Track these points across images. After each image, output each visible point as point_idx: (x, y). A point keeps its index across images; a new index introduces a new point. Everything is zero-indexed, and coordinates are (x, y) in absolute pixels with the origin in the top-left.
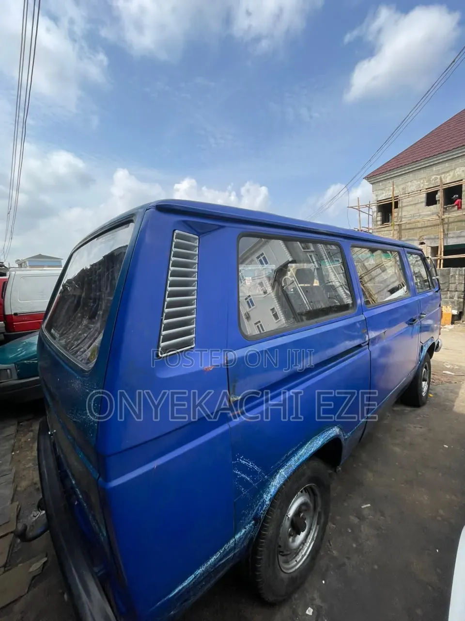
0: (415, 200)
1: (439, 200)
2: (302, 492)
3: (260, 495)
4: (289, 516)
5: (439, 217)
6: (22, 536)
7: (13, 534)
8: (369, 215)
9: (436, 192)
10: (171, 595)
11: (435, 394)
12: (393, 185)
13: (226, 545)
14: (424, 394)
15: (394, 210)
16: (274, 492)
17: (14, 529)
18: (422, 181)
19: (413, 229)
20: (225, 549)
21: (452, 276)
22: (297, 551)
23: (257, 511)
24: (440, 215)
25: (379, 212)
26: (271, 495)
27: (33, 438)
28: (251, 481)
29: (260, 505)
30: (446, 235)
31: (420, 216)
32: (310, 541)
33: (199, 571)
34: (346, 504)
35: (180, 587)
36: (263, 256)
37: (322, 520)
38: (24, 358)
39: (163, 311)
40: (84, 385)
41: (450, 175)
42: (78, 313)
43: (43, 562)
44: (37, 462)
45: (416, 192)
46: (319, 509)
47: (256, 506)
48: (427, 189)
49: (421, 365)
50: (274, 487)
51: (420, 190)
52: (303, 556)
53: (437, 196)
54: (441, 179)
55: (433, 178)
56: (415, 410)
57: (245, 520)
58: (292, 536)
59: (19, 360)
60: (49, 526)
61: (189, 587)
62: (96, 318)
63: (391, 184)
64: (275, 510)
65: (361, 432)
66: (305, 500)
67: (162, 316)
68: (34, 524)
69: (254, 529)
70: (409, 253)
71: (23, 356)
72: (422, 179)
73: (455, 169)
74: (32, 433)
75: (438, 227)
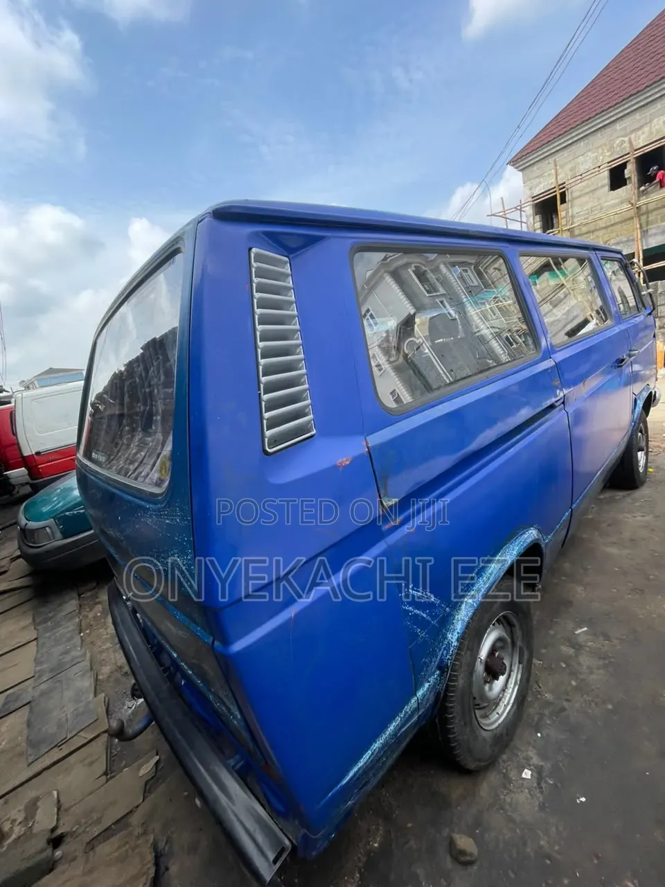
0: (592, 183)
1: (630, 178)
2: (494, 625)
3: (443, 636)
4: (482, 658)
5: (632, 205)
6: (120, 733)
7: (107, 735)
8: (521, 222)
9: (624, 166)
10: (344, 782)
11: (657, 467)
12: (556, 165)
13: (406, 707)
14: (641, 470)
15: (560, 207)
16: (461, 628)
17: (106, 727)
18: (600, 151)
19: (593, 231)
20: (406, 712)
21: (661, 293)
22: (496, 702)
23: (441, 657)
24: (633, 201)
25: (536, 214)
26: (458, 633)
27: (103, 612)
28: (429, 618)
29: (445, 649)
30: (645, 233)
31: (601, 209)
32: (512, 686)
33: (376, 745)
34: (552, 632)
35: (355, 769)
36: (370, 313)
37: (526, 657)
38: (64, 508)
39: (259, 382)
40: (161, 515)
41: (643, 133)
42: (124, 426)
43: (155, 761)
44: (117, 640)
45: (593, 171)
46: (519, 643)
47: (440, 650)
48: (608, 163)
49: (635, 427)
50: (460, 622)
51: (599, 167)
52: (506, 706)
53: (626, 171)
54: (630, 142)
55: (617, 142)
56: (629, 495)
57: (427, 670)
58: (489, 682)
59: (58, 512)
60: (153, 715)
61: (366, 767)
62: (154, 428)
63: (552, 165)
64: (463, 653)
65: (564, 533)
66: (500, 634)
67: (259, 390)
68: (132, 717)
69: (440, 681)
70: (604, 258)
71: (62, 506)
72: (598, 147)
73: (651, 121)
74: (100, 606)
75: (631, 221)
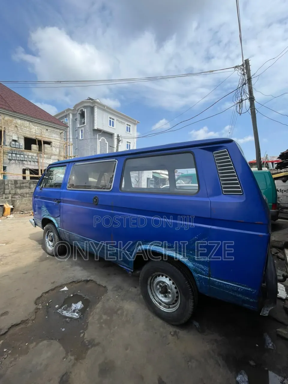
21: (7, 184)
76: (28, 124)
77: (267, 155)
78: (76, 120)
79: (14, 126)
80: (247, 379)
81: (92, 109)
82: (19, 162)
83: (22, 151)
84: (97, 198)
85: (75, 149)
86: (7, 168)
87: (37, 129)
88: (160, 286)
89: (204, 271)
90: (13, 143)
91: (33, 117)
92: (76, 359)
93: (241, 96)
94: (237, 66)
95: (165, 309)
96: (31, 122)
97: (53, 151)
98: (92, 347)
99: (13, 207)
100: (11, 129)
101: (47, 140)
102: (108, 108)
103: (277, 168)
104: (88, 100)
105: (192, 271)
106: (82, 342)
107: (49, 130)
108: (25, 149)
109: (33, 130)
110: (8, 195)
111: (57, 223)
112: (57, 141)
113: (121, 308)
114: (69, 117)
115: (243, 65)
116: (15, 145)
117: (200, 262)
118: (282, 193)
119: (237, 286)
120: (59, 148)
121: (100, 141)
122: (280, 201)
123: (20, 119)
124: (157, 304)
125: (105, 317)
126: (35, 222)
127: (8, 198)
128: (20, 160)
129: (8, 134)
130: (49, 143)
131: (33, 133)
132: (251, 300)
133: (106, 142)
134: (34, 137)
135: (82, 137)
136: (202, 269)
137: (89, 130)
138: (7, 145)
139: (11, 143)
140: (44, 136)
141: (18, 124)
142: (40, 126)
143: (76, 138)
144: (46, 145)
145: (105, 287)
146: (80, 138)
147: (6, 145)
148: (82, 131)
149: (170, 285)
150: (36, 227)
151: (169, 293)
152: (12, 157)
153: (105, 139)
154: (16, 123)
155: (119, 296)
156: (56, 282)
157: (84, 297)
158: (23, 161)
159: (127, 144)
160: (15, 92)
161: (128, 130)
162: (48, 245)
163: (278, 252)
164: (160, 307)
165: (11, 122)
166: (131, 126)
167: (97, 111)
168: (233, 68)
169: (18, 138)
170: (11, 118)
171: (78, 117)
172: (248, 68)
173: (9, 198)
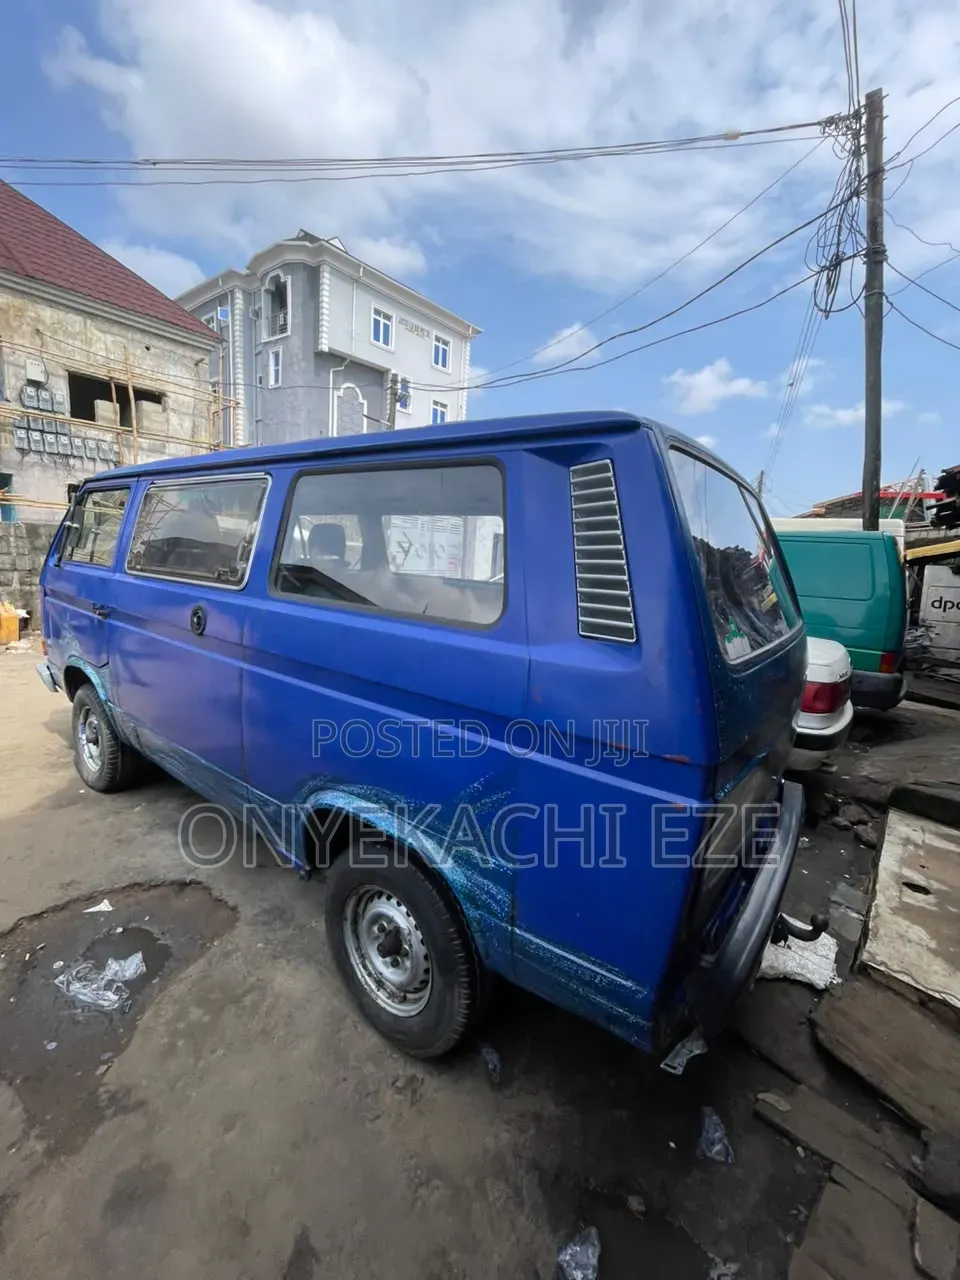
76: (80, 322)
77: (923, 471)
78: (257, 314)
79: (29, 329)
80: (594, 1261)
81: (313, 275)
82: (55, 462)
83: (63, 424)
84: (200, 614)
85: (256, 422)
86: (14, 478)
87: (113, 342)
88: (382, 929)
89: (498, 902)
90: (31, 391)
91: (95, 299)
92: (51, 1153)
93: (838, 244)
94: (832, 118)
95: (389, 1001)
96: (91, 319)
97: (171, 427)
98: (115, 1114)
99: (28, 616)
100: (21, 342)
101: (147, 384)
102: (370, 273)
103: (937, 522)
104: (298, 239)
105: (461, 897)
106: (91, 1094)
107: (156, 348)
108: (74, 414)
109: (99, 349)
110: (10, 574)
111: (103, 686)
112: (185, 391)
113: (261, 987)
114: (233, 305)
115: (857, 116)
116: (38, 400)
117: (485, 873)
118: (944, 610)
119: (593, 968)
120: (194, 415)
121: (339, 397)
122: (931, 639)
123: (51, 303)
124: (369, 986)
125: (195, 1013)
126: (51, 674)
127: (8, 584)
128: (58, 454)
129: (12, 358)
130: (156, 397)
131: (98, 357)
132: (632, 1019)
133: (361, 400)
134: (101, 374)
135: (277, 381)
136: (492, 897)
137: (300, 356)
138: (9, 398)
139: (22, 391)
140: (138, 371)
141: (44, 323)
142: (124, 332)
143: (256, 383)
144: (146, 405)
145: (234, 909)
146: (272, 381)
147: (8, 401)
148: (277, 355)
149: (406, 932)
150: (56, 691)
151: (406, 954)
152: (29, 442)
153: (357, 390)
154: (38, 319)
155: (267, 942)
156: (79, 883)
157: (159, 939)
158: (67, 456)
159: (435, 411)
160: (31, 203)
161: (441, 358)
162: (88, 755)
163: (865, 817)
164: (378, 996)
165: (20, 314)
166: (451, 345)
167: (329, 285)
168: (819, 123)
169: (47, 374)
170: (18, 302)
171: (264, 303)
172: (877, 127)
173: (14, 585)
